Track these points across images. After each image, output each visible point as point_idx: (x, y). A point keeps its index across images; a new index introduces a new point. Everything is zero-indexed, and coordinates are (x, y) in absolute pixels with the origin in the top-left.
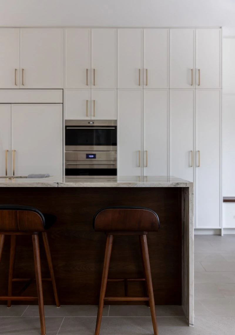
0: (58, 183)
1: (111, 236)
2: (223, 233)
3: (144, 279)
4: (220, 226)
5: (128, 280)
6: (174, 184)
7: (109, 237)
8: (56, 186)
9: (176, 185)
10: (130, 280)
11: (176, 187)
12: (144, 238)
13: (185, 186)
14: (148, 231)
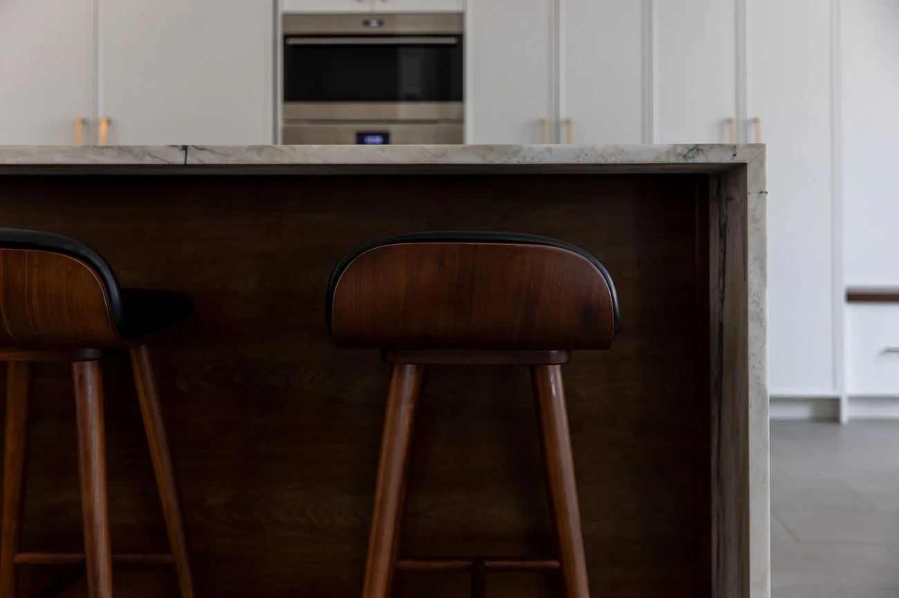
0: (185, 148)
1: (409, 368)
2: (847, 412)
3: (554, 564)
4: (834, 385)
5: (488, 563)
6: (679, 151)
7: (402, 371)
8: (179, 159)
9: (690, 155)
10: (498, 564)
11: (690, 161)
12: (552, 379)
13: (727, 159)
14: (567, 345)
